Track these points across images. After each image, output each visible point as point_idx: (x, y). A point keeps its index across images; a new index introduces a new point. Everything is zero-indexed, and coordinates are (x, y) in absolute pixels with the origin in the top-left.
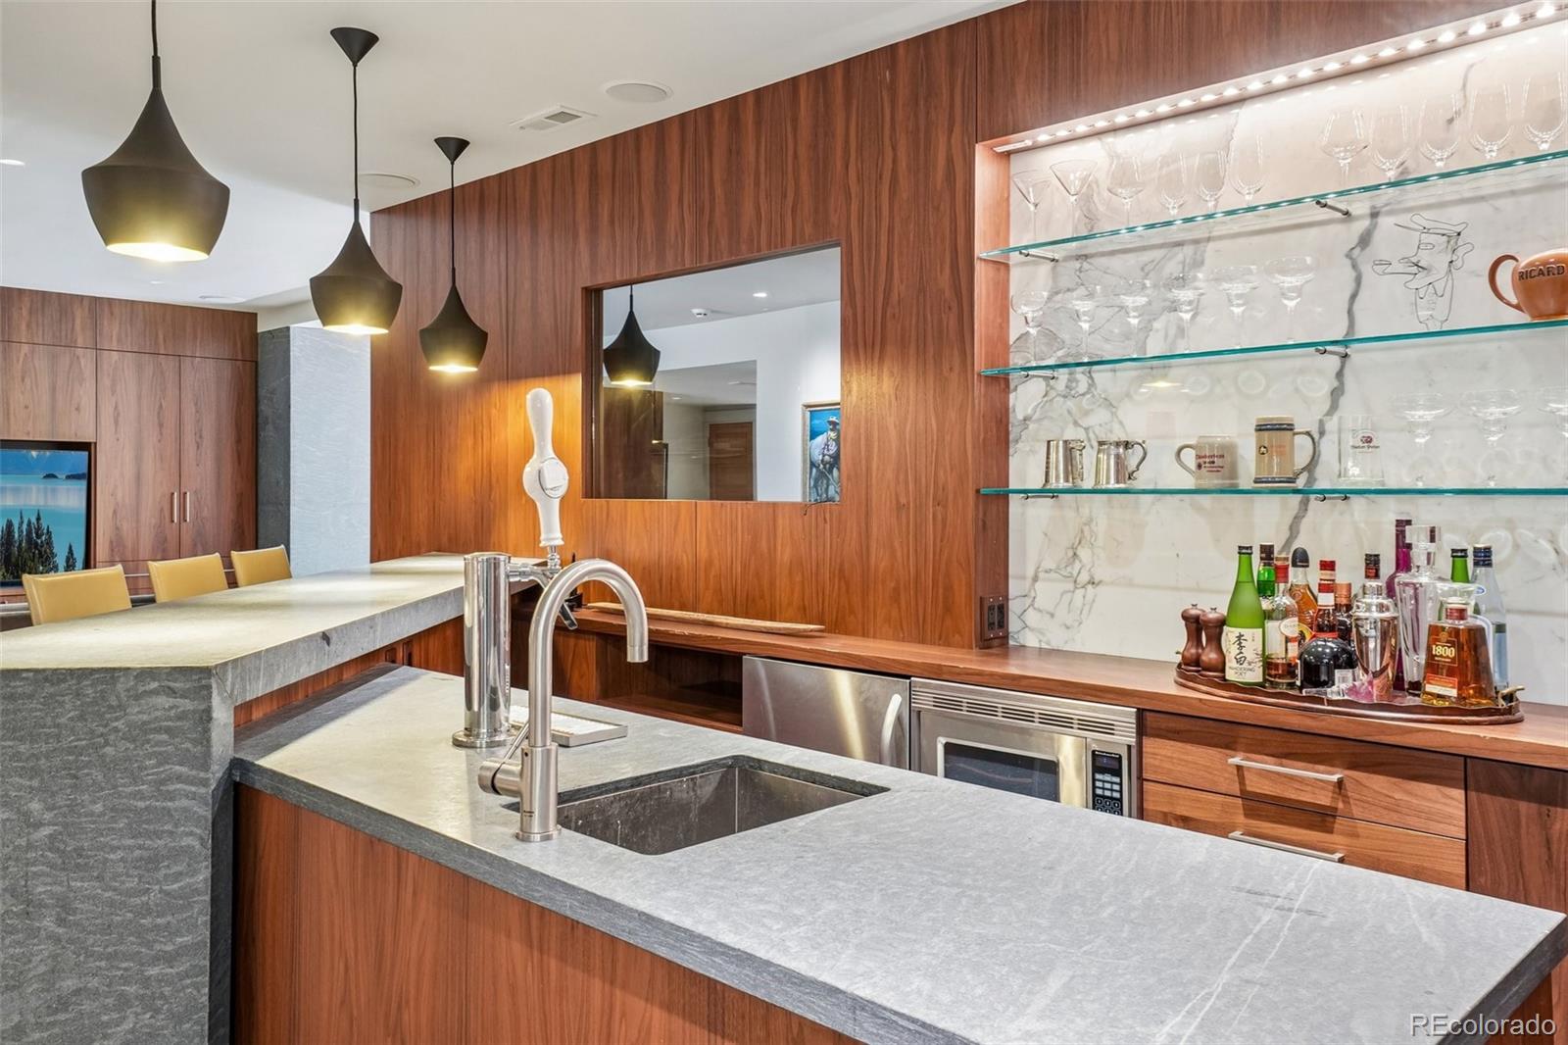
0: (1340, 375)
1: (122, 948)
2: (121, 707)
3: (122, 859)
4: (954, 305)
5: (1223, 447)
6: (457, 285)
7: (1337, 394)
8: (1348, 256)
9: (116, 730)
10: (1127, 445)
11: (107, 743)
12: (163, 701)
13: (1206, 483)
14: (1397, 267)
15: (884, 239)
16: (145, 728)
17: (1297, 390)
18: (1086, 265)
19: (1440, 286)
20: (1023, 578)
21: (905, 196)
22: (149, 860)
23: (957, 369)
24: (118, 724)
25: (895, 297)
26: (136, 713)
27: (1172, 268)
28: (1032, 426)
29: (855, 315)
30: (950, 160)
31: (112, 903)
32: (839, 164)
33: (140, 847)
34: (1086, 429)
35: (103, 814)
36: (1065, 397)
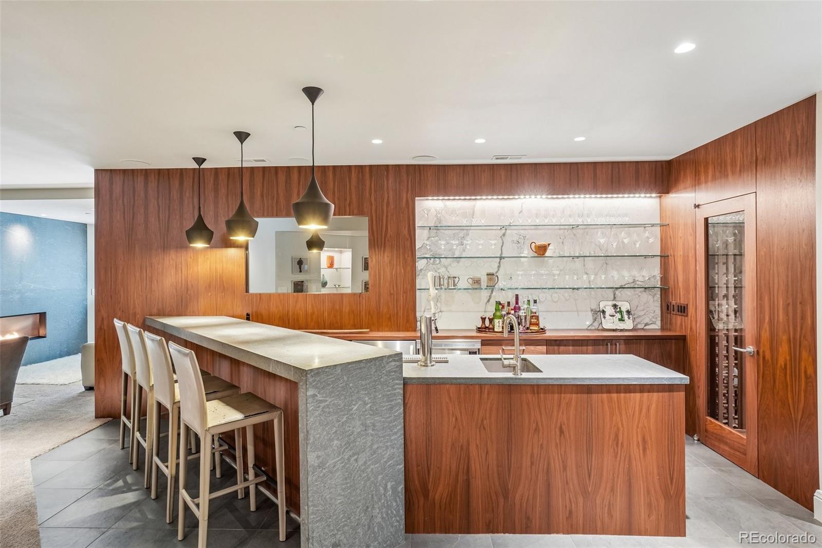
0: (499, 263)
1: (386, 433)
2: (385, 367)
3: (386, 409)
4: (409, 239)
5: (479, 278)
6: (202, 213)
7: (499, 267)
8: (501, 237)
9: (384, 373)
10: (455, 278)
11: (381, 378)
12: (393, 363)
13: (475, 287)
14: (515, 242)
15: (385, 217)
16: (390, 372)
17: (490, 266)
18: (438, 231)
19: (522, 246)
20: (421, 311)
21: (392, 207)
22: (391, 408)
23: (410, 256)
24: (384, 372)
25: (389, 235)
26: (388, 368)
27: (461, 235)
28: (423, 272)
29: (374, 237)
30: (407, 201)
31: (384, 422)
32: (368, 195)
33: (389, 405)
34: (439, 273)
35: (381, 398)
36: (433, 264)
